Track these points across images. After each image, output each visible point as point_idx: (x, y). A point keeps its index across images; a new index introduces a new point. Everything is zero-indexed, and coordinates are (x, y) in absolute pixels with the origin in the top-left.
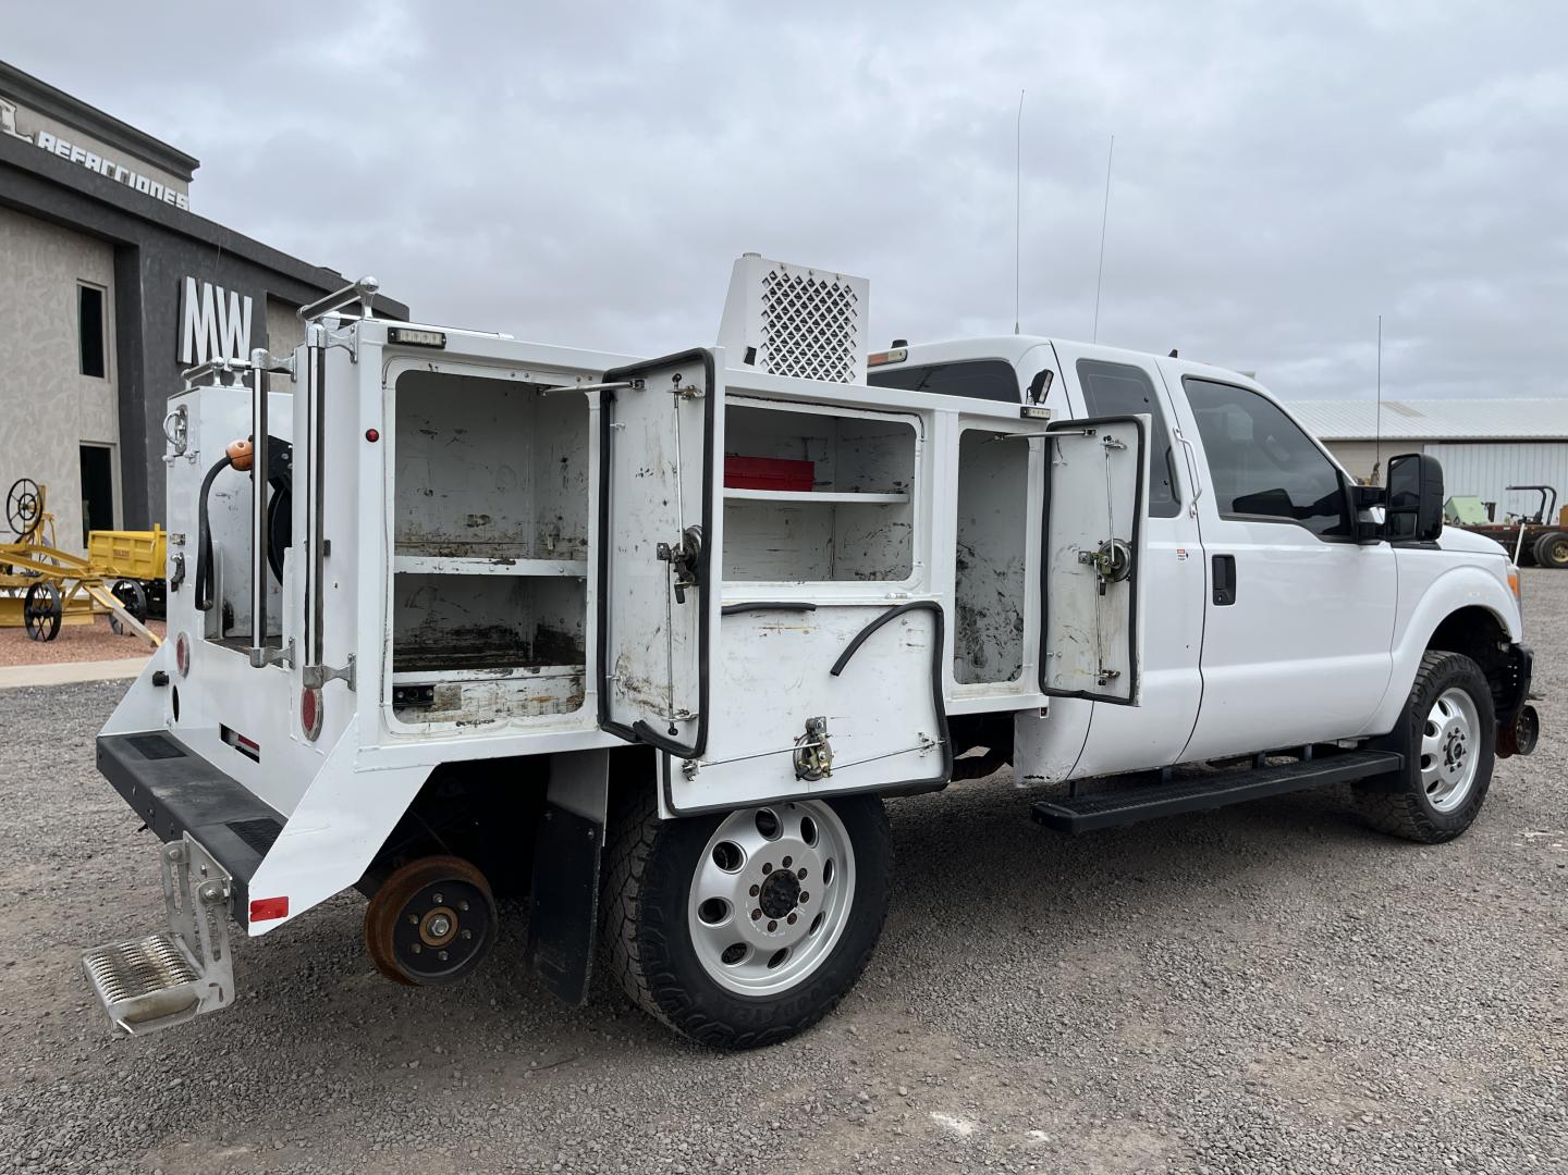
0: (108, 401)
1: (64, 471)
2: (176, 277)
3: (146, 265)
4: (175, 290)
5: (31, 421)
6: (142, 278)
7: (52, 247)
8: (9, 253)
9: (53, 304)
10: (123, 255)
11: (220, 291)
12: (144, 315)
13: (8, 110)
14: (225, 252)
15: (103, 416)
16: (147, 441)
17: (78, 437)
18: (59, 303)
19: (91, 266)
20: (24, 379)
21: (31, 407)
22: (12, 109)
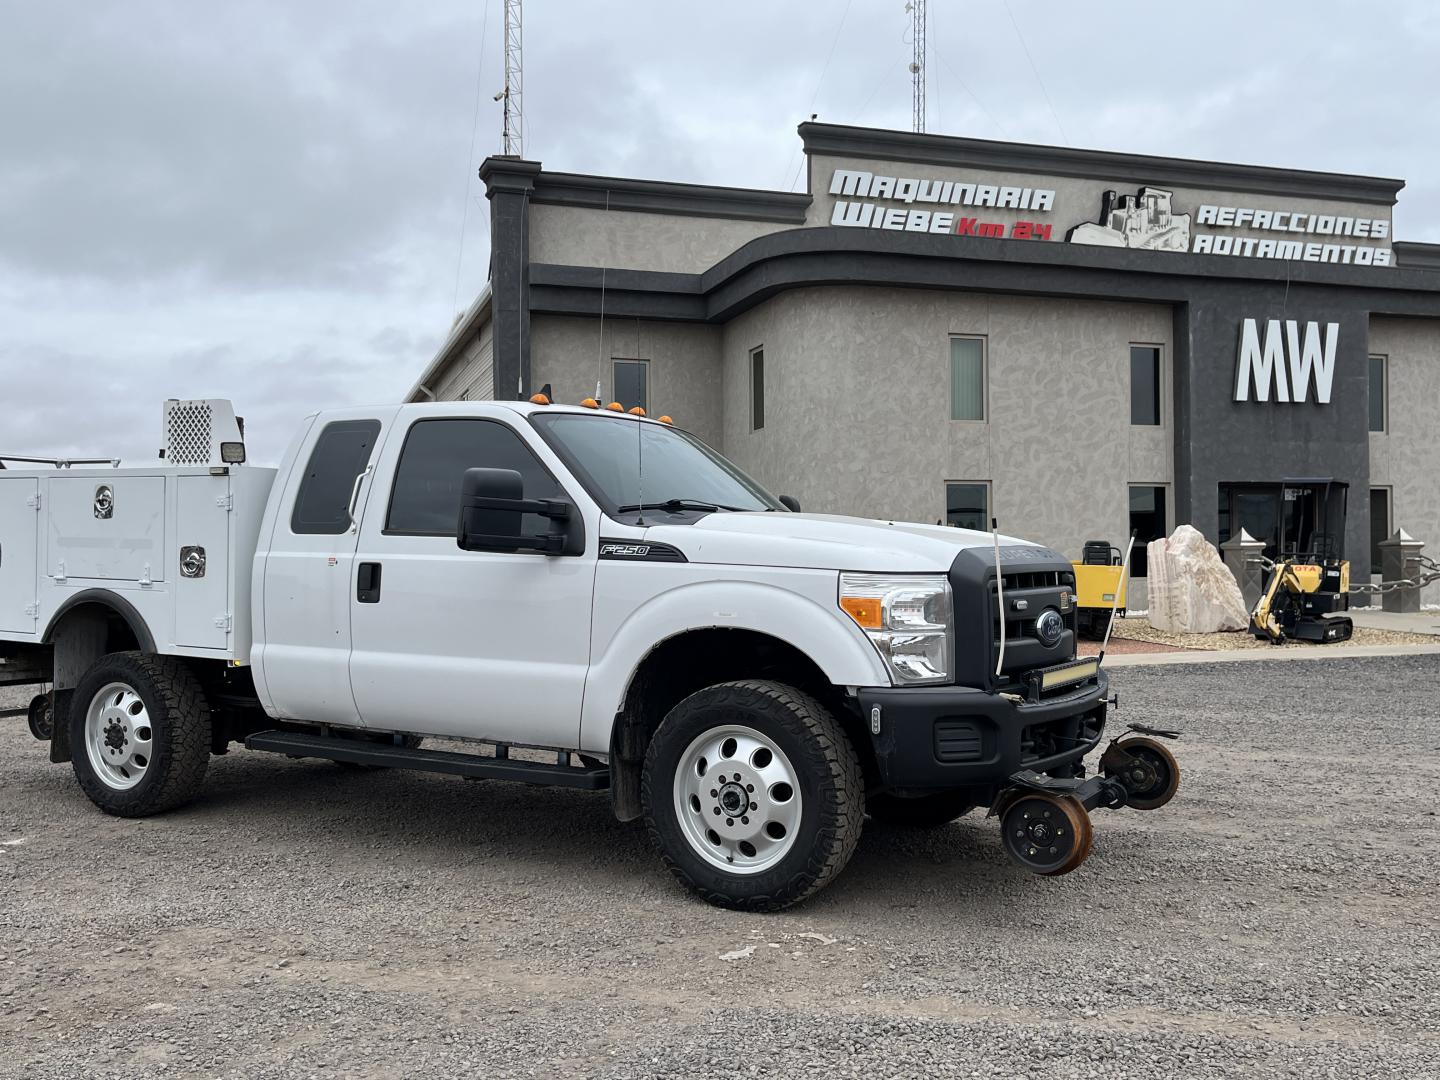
0: (1162, 445)
1: (1110, 510)
2: (1235, 321)
3: (1196, 317)
4: (1234, 333)
5: (1075, 469)
6: (1191, 329)
7: (1102, 320)
8: (1056, 334)
9: (1102, 368)
10: (1178, 310)
11: (1292, 326)
12: (1192, 363)
13: (1164, 197)
14: (1297, 285)
15: (1156, 461)
16: (1192, 478)
17: (1125, 480)
18: (1109, 366)
19: (1145, 329)
20: (1068, 435)
21: (1075, 458)
22: (1168, 195)
